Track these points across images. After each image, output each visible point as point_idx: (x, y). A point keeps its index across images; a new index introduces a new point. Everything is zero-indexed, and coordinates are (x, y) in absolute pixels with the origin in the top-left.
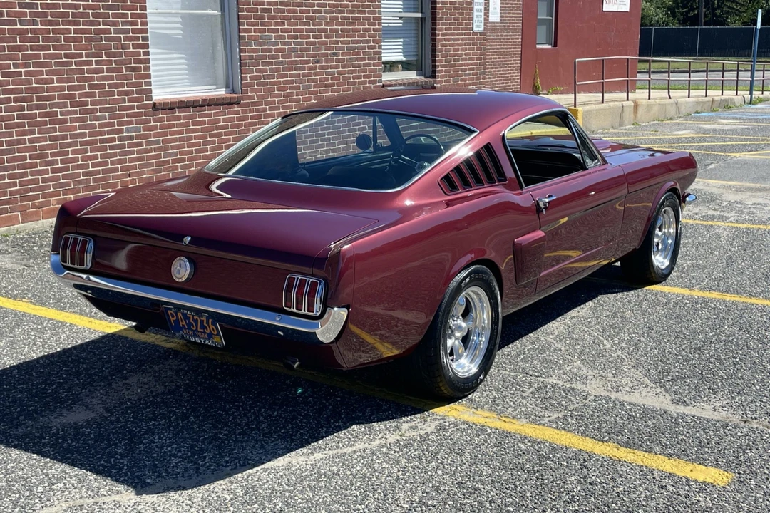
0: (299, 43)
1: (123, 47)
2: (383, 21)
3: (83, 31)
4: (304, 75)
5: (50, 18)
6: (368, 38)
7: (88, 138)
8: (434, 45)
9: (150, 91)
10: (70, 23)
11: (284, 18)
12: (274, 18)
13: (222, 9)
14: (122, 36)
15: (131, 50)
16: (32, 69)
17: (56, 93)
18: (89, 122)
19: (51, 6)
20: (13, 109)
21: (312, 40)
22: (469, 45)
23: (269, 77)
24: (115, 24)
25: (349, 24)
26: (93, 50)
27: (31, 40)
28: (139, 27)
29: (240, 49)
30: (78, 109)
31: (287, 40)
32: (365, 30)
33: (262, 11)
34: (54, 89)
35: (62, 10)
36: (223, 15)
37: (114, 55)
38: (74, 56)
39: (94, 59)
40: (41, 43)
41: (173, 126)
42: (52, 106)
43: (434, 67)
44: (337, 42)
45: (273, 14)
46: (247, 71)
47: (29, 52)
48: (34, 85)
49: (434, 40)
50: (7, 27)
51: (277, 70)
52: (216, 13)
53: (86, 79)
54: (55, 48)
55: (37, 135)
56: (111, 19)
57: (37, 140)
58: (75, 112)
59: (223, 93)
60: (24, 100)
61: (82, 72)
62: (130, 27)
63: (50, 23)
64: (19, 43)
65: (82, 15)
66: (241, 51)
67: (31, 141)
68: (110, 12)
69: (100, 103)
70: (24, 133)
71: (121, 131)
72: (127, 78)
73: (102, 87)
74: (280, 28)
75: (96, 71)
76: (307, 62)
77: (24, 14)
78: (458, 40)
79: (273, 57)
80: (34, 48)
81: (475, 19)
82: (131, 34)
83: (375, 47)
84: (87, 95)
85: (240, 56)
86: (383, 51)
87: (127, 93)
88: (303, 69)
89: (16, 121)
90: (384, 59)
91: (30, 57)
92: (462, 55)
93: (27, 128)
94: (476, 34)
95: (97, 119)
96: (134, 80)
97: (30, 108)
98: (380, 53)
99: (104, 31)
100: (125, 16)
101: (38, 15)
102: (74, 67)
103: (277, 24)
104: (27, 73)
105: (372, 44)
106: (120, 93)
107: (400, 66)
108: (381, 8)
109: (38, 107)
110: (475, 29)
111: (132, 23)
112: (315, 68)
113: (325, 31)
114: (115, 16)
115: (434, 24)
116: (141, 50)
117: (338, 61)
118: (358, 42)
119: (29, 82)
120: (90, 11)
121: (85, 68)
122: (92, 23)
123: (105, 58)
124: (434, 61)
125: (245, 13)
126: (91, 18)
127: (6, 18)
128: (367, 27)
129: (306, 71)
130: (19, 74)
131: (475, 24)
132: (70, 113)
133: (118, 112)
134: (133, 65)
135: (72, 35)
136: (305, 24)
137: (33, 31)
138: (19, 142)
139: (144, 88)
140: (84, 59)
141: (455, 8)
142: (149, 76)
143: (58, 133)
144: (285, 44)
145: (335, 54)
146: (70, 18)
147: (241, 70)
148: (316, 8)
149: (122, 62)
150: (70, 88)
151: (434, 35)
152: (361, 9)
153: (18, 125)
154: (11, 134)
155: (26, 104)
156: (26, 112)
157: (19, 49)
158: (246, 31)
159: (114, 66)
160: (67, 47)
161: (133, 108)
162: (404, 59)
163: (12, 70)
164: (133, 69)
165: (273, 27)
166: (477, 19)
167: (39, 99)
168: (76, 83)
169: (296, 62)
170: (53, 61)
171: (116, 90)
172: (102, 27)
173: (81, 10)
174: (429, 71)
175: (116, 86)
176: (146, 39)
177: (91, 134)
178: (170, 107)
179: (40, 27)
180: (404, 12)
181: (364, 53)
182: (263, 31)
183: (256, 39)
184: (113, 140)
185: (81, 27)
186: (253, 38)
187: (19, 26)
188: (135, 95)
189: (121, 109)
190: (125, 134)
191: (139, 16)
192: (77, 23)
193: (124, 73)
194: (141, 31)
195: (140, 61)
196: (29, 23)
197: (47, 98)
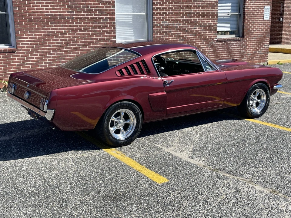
0: (179, 25)
1: (105, 26)
2: (218, 16)
3: (90, 21)
4: (180, 36)
5: (78, 16)
6: (211, 22)
8: (244, 25)
9: (115, 41)
10: (85, 18)
11: (172, 15)
12: (168, 15)
13: (147, 13)
14: (105, 22)
15: (109, 27)
16: (71, 33)
17: (79, 41)
19: (79, 12)
20: (64, 46)
21: (184, 23)
22: (262, 25)
23: (165, 36)
24: (102, 18)
25: (202, 17)
26: (94, 27)
27: (71, 23)
28: (112, 19)
29: (153, 26)
31: (173, 23)
32: (210, 19)
33: (163, 13)
34: (79, 39)
35: (83, 13)
36: (147, 15)
37: (102, 28)
38: (86, 29)
39: (94, 30)
40: (74, 24)
42: (78, 45)
43: (243, 33)
44: (196, 24)
45: (168, 14)
46: (155, 34)
47: (70, 27)
48: (71, 38)
49: (244, 23)
50: (62, 19)
51: (168, 34)
52: (144, 14)
53: (91, 36)
54: (79, 26)
55: (72, 54)
56: (101, 16)
57: (72, 56)
58: (86, 47)
60: (67, 43)
61: (89, 34)
63: (78, 18)
64: (66, 24)
65: (90, 15)
66: (153, 27)
67: (69, 56)
68: (101, 14)
69: (96, 44)
70: (67, 53)
72: (106, 36)
73: (97, 39)
74: (170, 19)
75: (95, 34)
76: (182, 31)
77: (69, 15)
78: (256, 23)
79: (167, 29)
80: (72, 26)
81: (265, 14)
82: (109, 21)
83: (214, 26)
84: (91, 42)
85: (153, 29)
86: (218, 27)
87: (106, 41)
88: (180, 34)
89: (64, 49)
90: (218, 30)
91: (70, 29)
92: (258, 29)
93: (68, 52)
94: (266, 20)
96: (109, 37)
97: (70, 45)
98: (217, 28)
99: (98, 21)
100: (107, 15)
101: (74, 15)
102: (86, 32)
103: (169, 18)
104: (69, 34)
105: (213, 24)
106: (103, 41)
107: (229, 33)
108: (218, 11)
109: (72, 45)
110: (265, 19)
111: (109, 18)
112: (186, 33)
113: (191, 20)
114: (102, 15)
115: (244, 17)
116: (112, 27)
117: (196, 31)
118: (206, 24)
119: (70, 37)
120: (93, 14)
121: (91, 32)
122: (94, 18)
123: (98, 29)
124: (243, 31)
125: (156, 14)
126: (93, 16)
127: (62, 16)
128: (211, 18)
129: (181, 35)
130: (66, 34)
131: (265, 17)
132: (84, 47)
134: (109, 32)
135: (86, 22)
136: (182, 17)
137: (72, 20)
138: (65, 56)
139: (113, 40)
140: (90, 30)
141: (254, 11)
142: (115, 36)
143: (80, 54)
144: (172, 25)
145: (195, 28)
146: (86, 16)
147: (153, 34)
148: (187, 11)
149: (105, 31)
150: (84, 39)
151: (244, 21)
152: (208, 11)
153: (65, 51)
154: (62, 54)
155: (68, 44)
156: (68, 47)
157: (67, 26)
158: (155, 20)
159: (101, 32)
160: (84, 26)
162: (230, 30)
163: (64, 33)
164: (109, 33)
165: (167, 19)
166: (266, 15)
167: (73, 42)
168: (87, 38)
169: (177, 31)
170: (79, 30)
172: (97, 19)
173: (90, 14)
174: (241, 35)
175: (102, 39)
176: (115, 23)
179: (74, 19)
180: (231, 12)
181: (209, 28)
182: (163, 20)
183: (160, 23)
185: (90, 19)
186: (158, 23)
187: (67, 19)
188: (109, 42)
191: (112, 15)
192: (88, 18)
193: (105, 34)
194: (113, 20)
195: (112, 31)
196: (70, 18)
197: (76, 42)
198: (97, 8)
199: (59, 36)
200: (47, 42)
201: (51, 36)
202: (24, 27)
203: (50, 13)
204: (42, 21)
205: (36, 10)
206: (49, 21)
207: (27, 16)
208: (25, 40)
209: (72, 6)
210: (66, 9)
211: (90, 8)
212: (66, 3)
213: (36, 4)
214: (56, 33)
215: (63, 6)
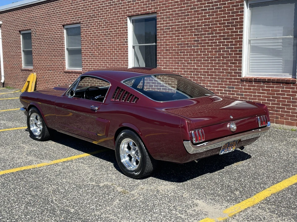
1: (230, 54)
5: (203, 44)
7: (212, 88)
9: (241, 73)
10: (210, 46)
14: (230, 50)
15: (233, 55)
16: (195, 62)
17: (202, 71)
18: (213, 82)
20: (189, 74)
24: (226, 45)
26: (217, 56)
27: (196, 52)
30: (210, 77)
35: (207, 41)
37: (226, 57)
38: (210, 58)
39: (217, 59)
41: (251, 89)
42: (201, 75)
47: (195, 56)
48: (196, 67)
50: (189, 48)
53: (213, 66)
54: (204, 55)
56: (226, 43)
58: (208, 78)
59: (291, 77)
60: (192, 72)
61: (212, 63)
62: (234, 46)
63: (203, 46)
64: (192, 53)
65: (214, 43)
68: (226, 41)
69: (218, 75)
71: (225, 87)
72: (230, 66)
73: (219, 69)
75: (218, 63)
77: (195, 44)
82: (234, 49)
84: (213, 72)
87: (229, 73)
89: (189, 78)
95: (216, 81)
96: (233, 68)
99: (222, 48)
100: (232, 42)
102: (210, 62)
104: (194, 63)
106: (226, 73)
109: (196, 75)
114: (227, 42)
116: (238, 56)
119: (194, 66)
120: (218, 41)
121: (213, 62)
122: (218, 45)
123: (221, 59)
126: (218, 44)
127: (190, 45)
132: (206, 78)
133: (225, 80)
134: (233, 61)
135: (210, 50)
137: (197, 49)
139: (238, 71)
140: (214, 59)
142: (241, 66)
143: (202, 84)
149: (229, 60)
150: (207, 69)
156: (192, 76)
159: (225, 62)
160: (208, 54)
161: (232, 79)
163: (190, 62)
164: (233, 63)
167: (197, 72)
170: (202, 59)
171: (225, 71)
172: (222, 47)
173: (214, 41)
175: (225, 69)
177: (213, 87)
178: (249, 81)
179: (199, 47)
184: (222, 90)
185: (214, 47)
187: (193, 48)
188: (233, 74)
189: (226, 79)
190: (227, 89)
191: (239, 41)
192: (212, 46)
193: (229, 65)
194: (238, 48)
195: (237, 60)
196: (196, 46)
197: (199, 72)
198: (222, 34)
199: (186, 64)
200: (177, 70)
201: (180, 64)
202: (162, 55)
203: (180, 43)
204: (174, 50)
205: (170, 41)
206: (179, 50)
207: (165, 46)
208: (162, 67)
209: (198, 35)
210: (193, 38)
211: (214, 35)
212: (193, 32)
213: (171, 35)
214: (183, 62)
215: (190, 35)
